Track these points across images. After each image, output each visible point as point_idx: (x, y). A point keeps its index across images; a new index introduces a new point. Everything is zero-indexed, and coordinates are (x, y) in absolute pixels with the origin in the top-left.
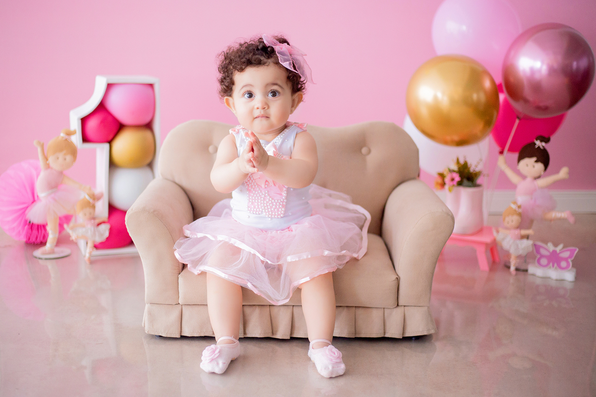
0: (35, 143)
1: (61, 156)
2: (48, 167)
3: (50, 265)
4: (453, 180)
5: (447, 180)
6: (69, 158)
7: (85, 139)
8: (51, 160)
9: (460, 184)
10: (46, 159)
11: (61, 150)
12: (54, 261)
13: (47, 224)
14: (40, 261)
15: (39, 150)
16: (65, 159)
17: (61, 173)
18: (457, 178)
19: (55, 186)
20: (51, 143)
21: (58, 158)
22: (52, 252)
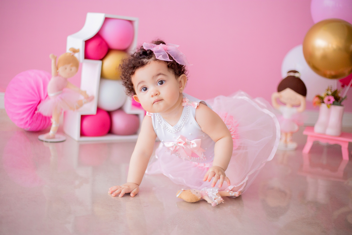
0: (51, 56)
1: (68, 67)
2: (57, 74)
3: (51, 147)
4: (329, 100)
5: (325, 100)
6: (74, 69)
7: (87, 56)
8: (61, 70)
9: (334, 104)
10: (57, 68)
11: (69, 63)
12: (54, 144)
13: (51, 117)
14: (45, 143)
15: (53, 61)
16: (71, 70)
17: (66, 80)
18: (332, 99)
19: (61, 88)
20: (61, 57)
21: (66, 69)
22: (53, 137)
